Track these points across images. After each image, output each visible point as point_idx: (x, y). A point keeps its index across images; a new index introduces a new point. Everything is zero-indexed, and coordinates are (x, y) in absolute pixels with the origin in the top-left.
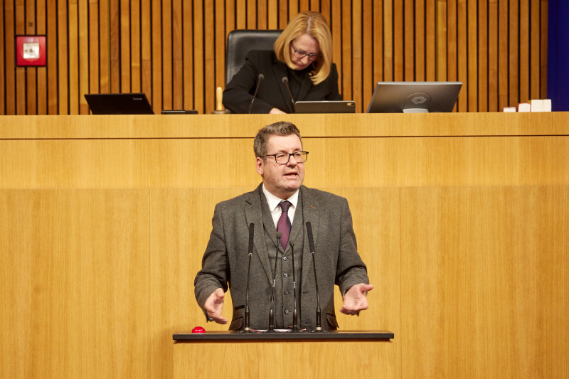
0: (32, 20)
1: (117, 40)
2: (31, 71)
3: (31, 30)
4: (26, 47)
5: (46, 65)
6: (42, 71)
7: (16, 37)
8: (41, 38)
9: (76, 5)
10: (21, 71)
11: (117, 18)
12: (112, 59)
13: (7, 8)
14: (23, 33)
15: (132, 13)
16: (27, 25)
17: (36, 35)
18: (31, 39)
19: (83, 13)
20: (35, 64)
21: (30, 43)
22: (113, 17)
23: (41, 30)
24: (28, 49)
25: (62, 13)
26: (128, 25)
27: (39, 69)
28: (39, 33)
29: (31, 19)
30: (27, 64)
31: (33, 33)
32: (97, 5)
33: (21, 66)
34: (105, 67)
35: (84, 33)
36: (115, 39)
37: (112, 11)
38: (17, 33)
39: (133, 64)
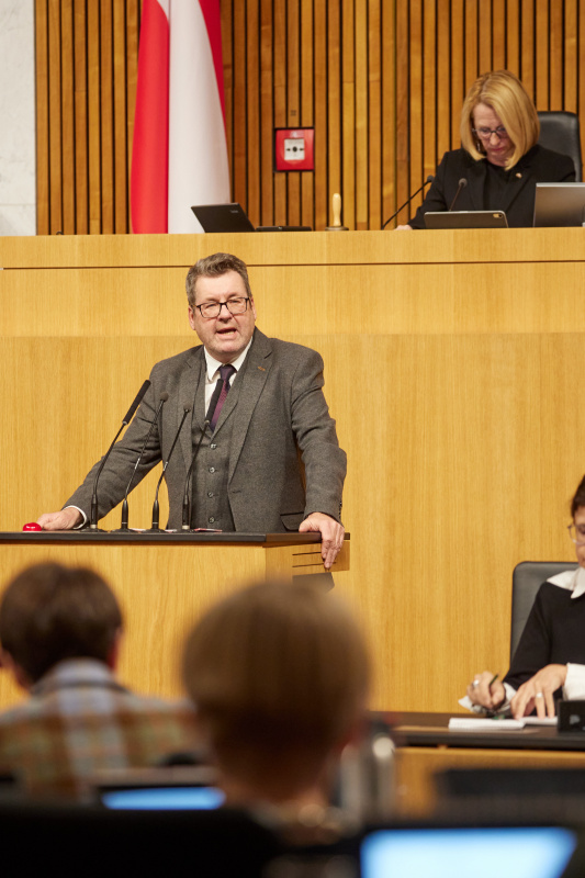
0: (296, 108)
1: (406, 132)
2: (294, 177)
3: (294, 122)
4: (288, 144)
5: (313, 170)
6: (307, 176)
7: (275, 130)
8: (306, 131)
9: (352, 85)
10: (281, 178)
11: (406, 101)
12: (398, 159)
13: (263, 92)
14: (284, 125)
15: (426, 93)
16: (290, 113)
17: (300, 128)
18: (295, 134)
19: (362, 95)
20: (299, 168)
21: (294, 138)
22: (400, 99)
23: (307, 121)
24: (291, 147)
25: (334, 95)
26: (419, 110)
27: (304, 174)
28: (304, 125)
29: (294, 105)
30: (289, 169)
31: (296, 125)
32: (378, 84)
33: (281, 171)
34: (389, 170)
35: (362, 124)
36: (403, 130)
37: (399, 92)
38: (277, 126)
39: (426, 166)
